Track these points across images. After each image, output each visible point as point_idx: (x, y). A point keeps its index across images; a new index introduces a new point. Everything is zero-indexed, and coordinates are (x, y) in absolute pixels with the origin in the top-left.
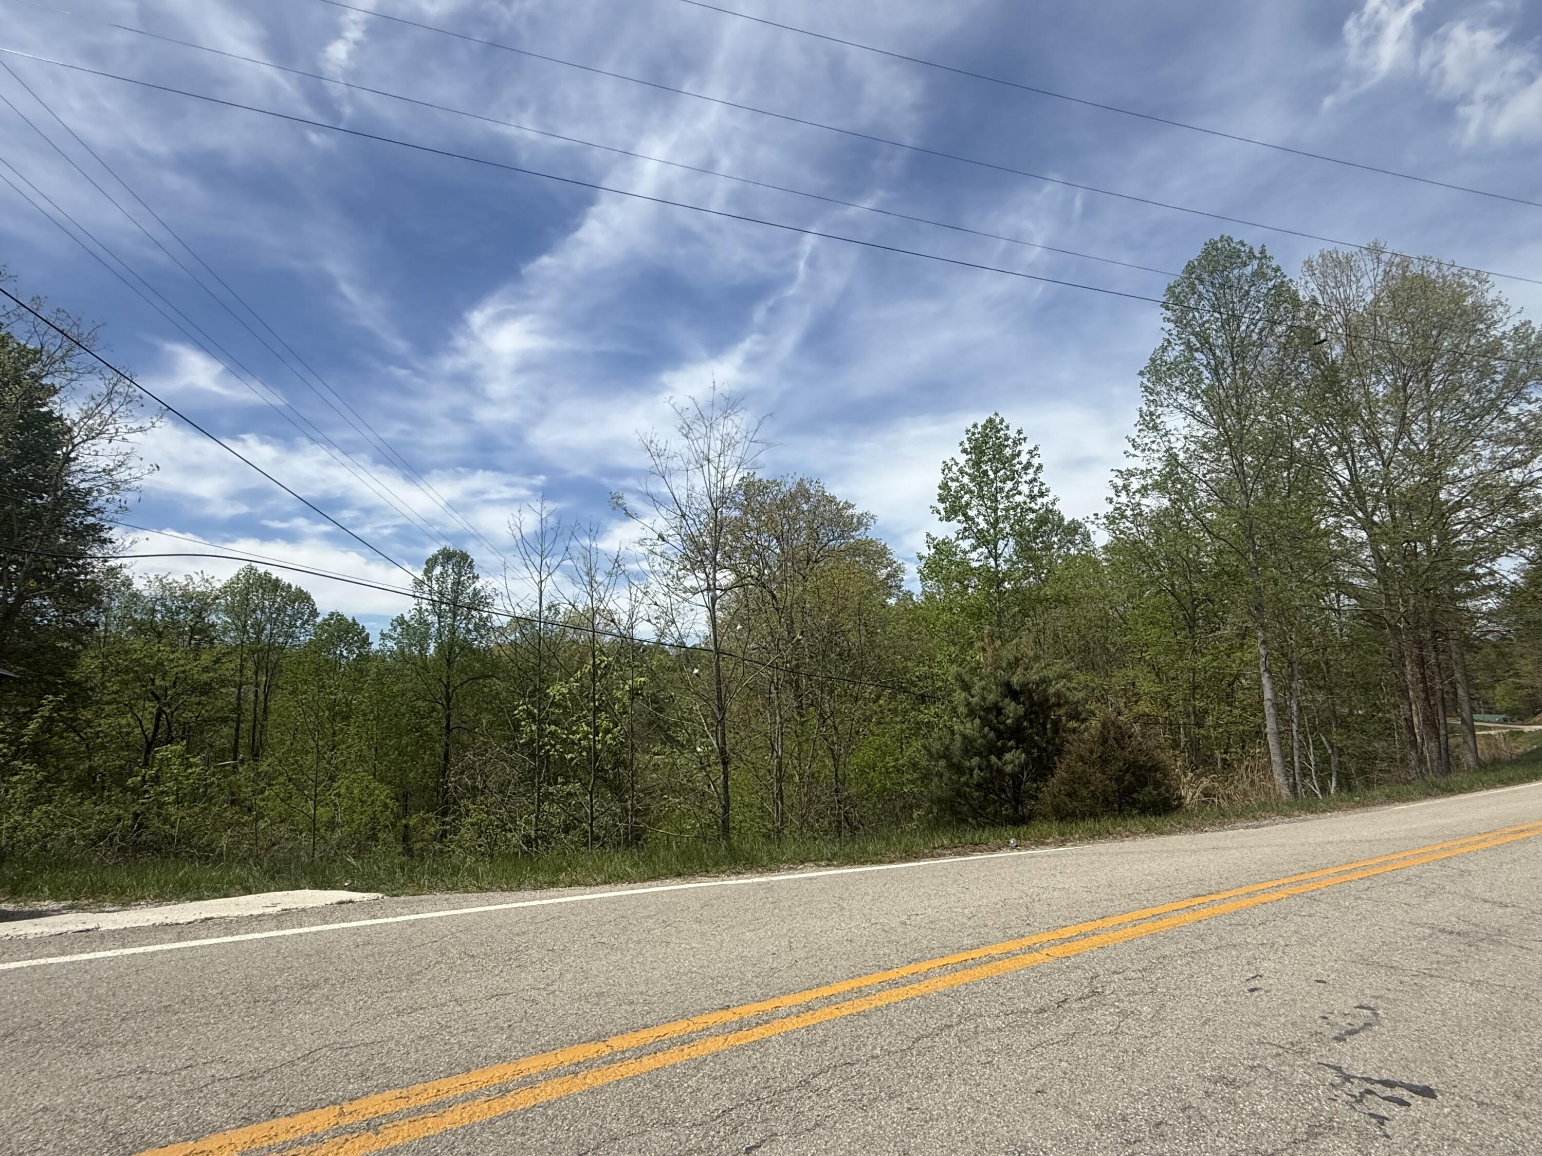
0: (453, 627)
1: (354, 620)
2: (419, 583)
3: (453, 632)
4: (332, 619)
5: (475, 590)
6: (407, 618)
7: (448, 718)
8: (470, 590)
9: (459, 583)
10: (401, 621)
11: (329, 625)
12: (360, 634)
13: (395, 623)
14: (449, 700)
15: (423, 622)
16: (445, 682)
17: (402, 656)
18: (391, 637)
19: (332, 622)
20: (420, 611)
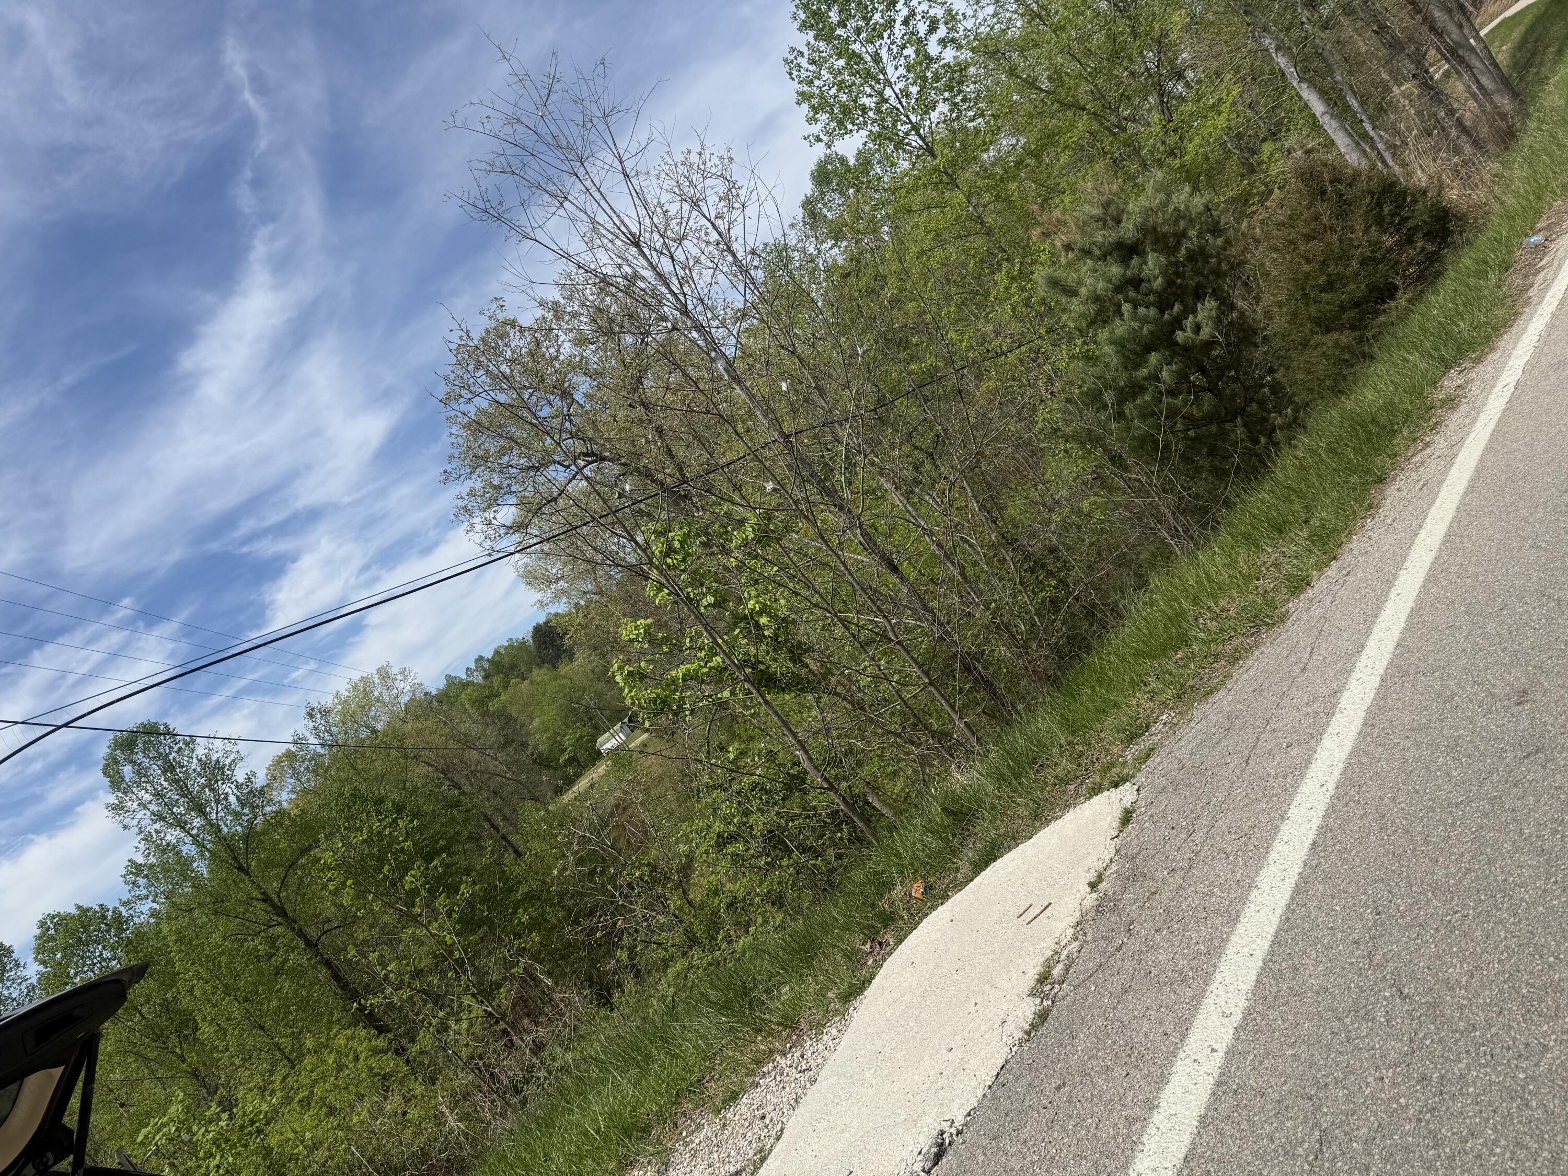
0: (212, 825)
1: (79, 907)
2: (118, 808)
3: (215, 828)
4: (48, 929)
5: (200, 760)
6: (140, 860)
7: (301, 934)
8: (195, 765)
9: (172, 768)
10: (136, 869)
11: (53, 939)
12: (104, 917)
13: (131, 878)
14: (282, 912)
15: (164, 849)
16: (259, 896)
17: (178, 909)
18: (139, 898)
19: (52, 932)
20: (147, 838)
